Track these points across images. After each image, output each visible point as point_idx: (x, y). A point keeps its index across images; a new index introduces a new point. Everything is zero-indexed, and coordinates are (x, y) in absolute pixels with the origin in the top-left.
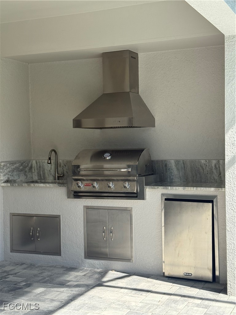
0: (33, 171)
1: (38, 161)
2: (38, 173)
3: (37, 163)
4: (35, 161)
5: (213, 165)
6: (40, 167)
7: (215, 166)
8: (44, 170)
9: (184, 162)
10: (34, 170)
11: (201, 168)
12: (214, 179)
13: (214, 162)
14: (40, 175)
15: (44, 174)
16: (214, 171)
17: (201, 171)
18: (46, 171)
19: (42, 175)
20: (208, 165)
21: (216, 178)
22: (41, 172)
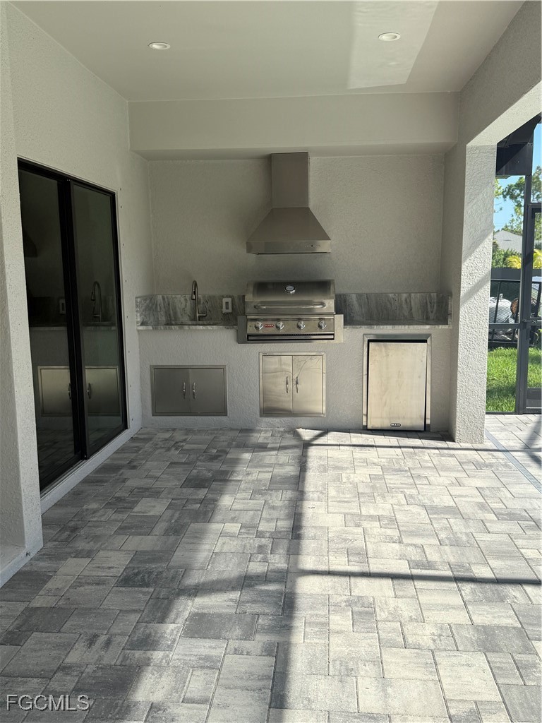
0: (159, 310)
1: (165, 297)
2: (166, 312)
3: (164, 299)
4: (161, 296)
5: (403, 299)
6: (169, 305)
7: (406, 300)
8: (175, 308)
9: (368, 296)
10: (160, 308)
11: (388, 303)
12: (404, 316)
13: (404, 296)
14: (170, 315)
15: (175, 313)
16: (405, 306)
17: (389, 306)
18: (178, 310)
19: (172, 316)
20: (397, 299)
21: (406, 314)
22: (171, 311)
